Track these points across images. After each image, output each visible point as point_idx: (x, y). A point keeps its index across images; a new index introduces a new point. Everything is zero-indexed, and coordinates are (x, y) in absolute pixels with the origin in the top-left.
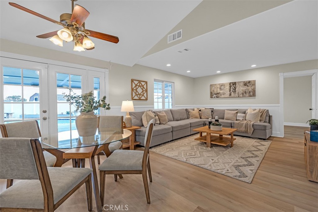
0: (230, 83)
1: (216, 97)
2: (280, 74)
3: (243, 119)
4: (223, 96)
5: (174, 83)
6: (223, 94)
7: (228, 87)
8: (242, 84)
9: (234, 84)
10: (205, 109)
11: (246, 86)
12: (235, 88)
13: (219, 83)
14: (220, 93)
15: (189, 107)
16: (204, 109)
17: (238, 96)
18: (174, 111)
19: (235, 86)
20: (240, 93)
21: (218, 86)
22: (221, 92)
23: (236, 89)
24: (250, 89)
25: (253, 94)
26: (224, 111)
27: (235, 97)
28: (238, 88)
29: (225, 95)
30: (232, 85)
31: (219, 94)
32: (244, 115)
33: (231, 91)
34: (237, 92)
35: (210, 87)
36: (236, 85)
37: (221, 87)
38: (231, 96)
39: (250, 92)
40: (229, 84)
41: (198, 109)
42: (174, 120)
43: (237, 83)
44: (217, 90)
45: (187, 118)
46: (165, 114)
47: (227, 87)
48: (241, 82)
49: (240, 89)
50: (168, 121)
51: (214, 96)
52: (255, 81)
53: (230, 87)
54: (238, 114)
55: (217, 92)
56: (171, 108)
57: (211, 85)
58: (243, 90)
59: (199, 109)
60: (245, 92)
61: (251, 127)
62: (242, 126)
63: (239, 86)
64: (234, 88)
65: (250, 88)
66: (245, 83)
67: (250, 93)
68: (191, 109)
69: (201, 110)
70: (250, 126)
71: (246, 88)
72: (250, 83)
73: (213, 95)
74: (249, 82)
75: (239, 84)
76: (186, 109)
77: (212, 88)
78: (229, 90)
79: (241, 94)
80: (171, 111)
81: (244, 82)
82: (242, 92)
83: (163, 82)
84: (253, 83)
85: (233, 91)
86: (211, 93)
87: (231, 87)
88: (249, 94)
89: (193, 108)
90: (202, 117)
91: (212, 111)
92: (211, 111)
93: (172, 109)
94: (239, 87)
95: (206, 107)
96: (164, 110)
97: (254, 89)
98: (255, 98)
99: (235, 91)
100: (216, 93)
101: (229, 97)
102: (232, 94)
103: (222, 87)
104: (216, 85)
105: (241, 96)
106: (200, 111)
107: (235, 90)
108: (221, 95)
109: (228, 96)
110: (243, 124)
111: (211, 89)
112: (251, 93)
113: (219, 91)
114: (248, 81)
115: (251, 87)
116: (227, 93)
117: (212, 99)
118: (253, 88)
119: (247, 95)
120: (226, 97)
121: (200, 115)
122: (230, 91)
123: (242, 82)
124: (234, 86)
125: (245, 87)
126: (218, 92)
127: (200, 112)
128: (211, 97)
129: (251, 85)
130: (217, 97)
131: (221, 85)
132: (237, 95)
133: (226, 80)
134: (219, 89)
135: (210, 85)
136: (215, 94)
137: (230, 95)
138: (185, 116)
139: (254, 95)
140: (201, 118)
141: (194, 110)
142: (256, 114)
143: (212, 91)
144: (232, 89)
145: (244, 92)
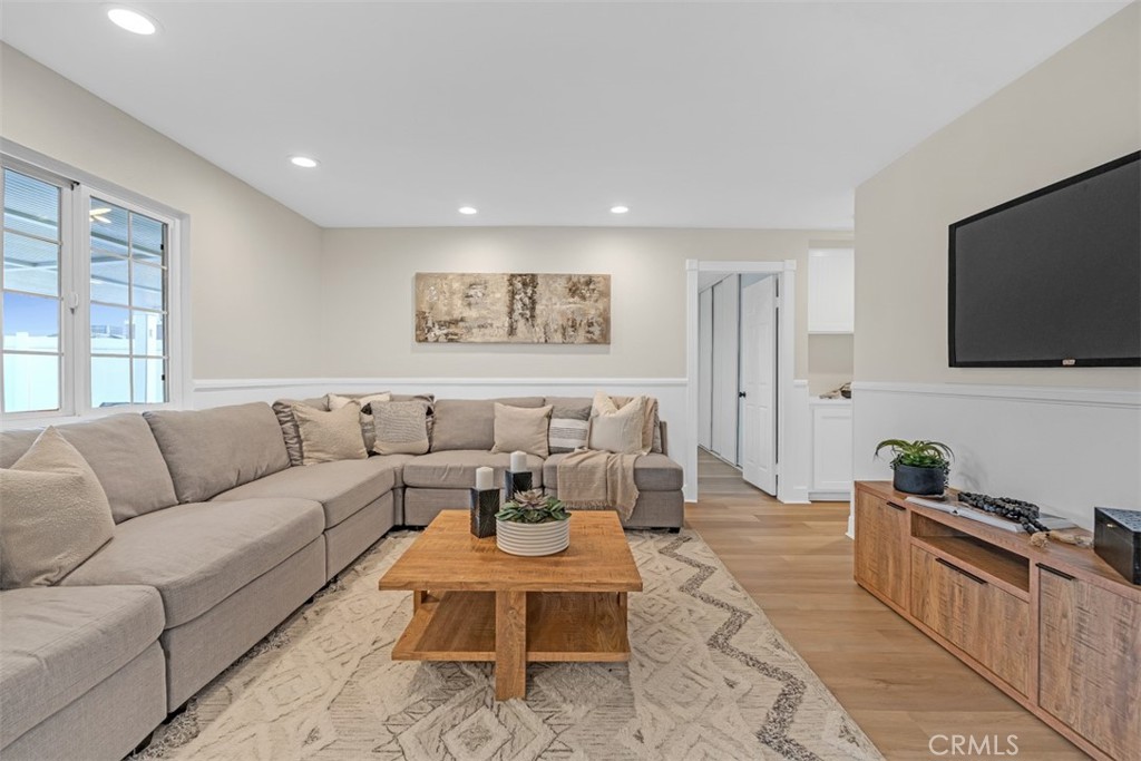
0: (513, 276)
1: (442, 339)
2: (688, 261)
3: (580, 443)
4: (477, 335)
5: (181, 216)
6: (481, 327)
7: (501, 294)
8: (559, 288)
9: (530, 281)
10: (392, 399)
11: (576, 299)
12: (534, 302)
13: (460, 272)
14: (462, 320)
15: (298, 390)
16: (386, 398)
17: (543, 340)
18: (185, 423)
19: (534, 292)
20: (553, 326)
21: (456, 285)
22: (471, 314)
23: (539, 307)
24: (593, 312)
25: (598, 332)
26: (489, 406)
27: (533, 343)
28: (544, 302)
29: (487, 331)
30: (519, 286)
31: (461, 324)
32: (583, 425)
33: (516, 315)
34: (539, 321)
35: (417, 287)
36: (539, 289)
37: (472, 292)
38: (514, 339)
39: (590, 324)
40: (506, 278)
41: (353, 398)
42: (187, 495)
43: (540, 281)
44: (450, 305)
45: (285, 460)
46: (82, 468)
47: (498, 295)
48: (556, 275)
49: (554, 306)
50: (121, 520)
51: (437, 331)
52: (607, 279)
53: (513, 294)
54: (556, 423)
55: (448, 313)
56: (154, 395)
57: (419, 277)
58: (563, 313)
59: (364, 402)
60: (574, 321)
61: (630, 480)
62: (591, 481)
63: (548, 295)
64: (527, 301)
65: (591, 309)
66: (574, 285)
67: (591, 329)
68: (309, 402)
69: (373, 407)
70: (624, 478)
71: (573, 305)
72: (592, 287)
73: (430, 330)
74: (589, 281)
75: (548, 285)
76: (277, 404)
77: (427, 292)
78: (506, 310)
79: (556, 331)
80: (153, 422)
81: (570, 278)
82: (561, 323)
83: (74, 184)
84: (600, 287)
85: (522, 315)
86: (421, 316)
87: (518, 297)
88: (589, 332)
89: (319, 394)
90: (379, 446)
91: (429, 412)
92: (425, 411)
93: (170, 407)
94: (550, 298)
95: (397, 391)
96: (85, 418)
97: (605, 310)
98: (608, 353)
99: (533, 316)
100: (448, 318)
101: (505, 339)
102: (521, 326)
103: (477, 292)
104: (444, 276)
105: (558, 337)
106: (367, 410)
107: (533, 309)
108: (469, 330)
109: (502, 334)
110: (592, 471)
111: (418, 299)
112: (596, 330)
113: (459, 310)
114: (584, 276)
115: (596, 301)
116: (496, 324)
117: (424, 345)
118: (600, 305)
119: (582, 335)
120: (493, 340)
121: (368, 435)
122: (511, 312)
123: (561, 276)
124: (529, 291)
125: (571, 300)
126: (457, 315)
127: (367, 418)
128: (422, 339)
129: (596, 295)
130: (451, 340)
131: (468, 280)
132: (539, 332)
133: (490, 261)
134: (458, 302)
135: (414, 274)
136: (442, 325)
137: (512, 331)
138: (276, 451)
139: (605, 338)
140: (371, 454)
141: (329, 410)
142: (632, 419)
143: (425, 308)
144: (518, 306)
145: (570, 323)
